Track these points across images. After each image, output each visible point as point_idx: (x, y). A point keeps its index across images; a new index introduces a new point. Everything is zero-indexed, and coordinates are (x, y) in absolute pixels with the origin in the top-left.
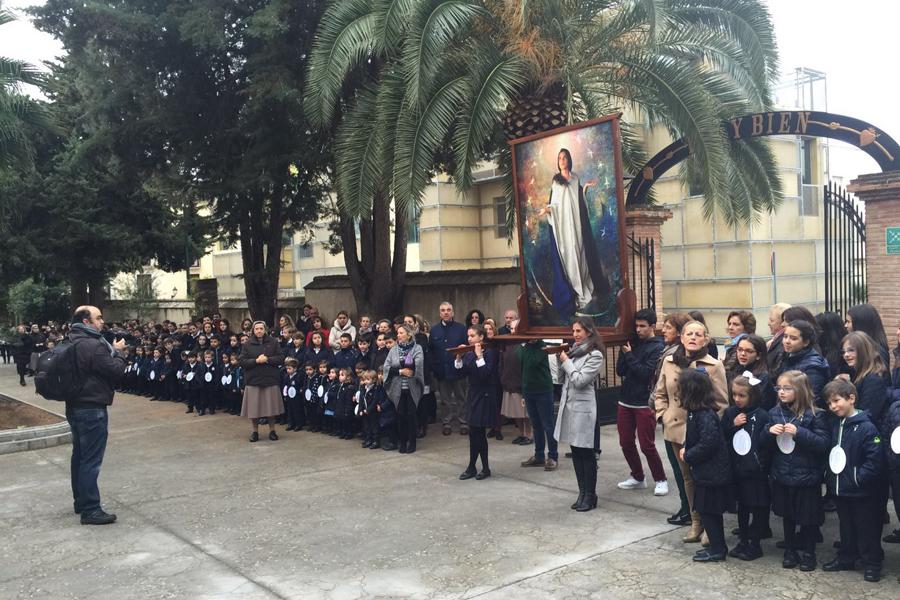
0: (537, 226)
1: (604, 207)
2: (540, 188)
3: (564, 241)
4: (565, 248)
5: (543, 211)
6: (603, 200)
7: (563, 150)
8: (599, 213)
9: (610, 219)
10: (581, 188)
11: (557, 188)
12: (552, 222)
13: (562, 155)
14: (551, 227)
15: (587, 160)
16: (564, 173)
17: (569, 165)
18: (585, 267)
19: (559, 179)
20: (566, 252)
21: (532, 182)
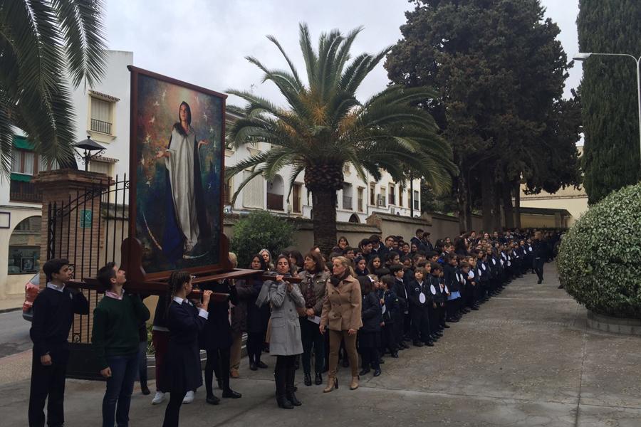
0: (153, 167)
1: (211, 165)
2: (160, 130)
3: (179, 186)
4: (179, 194)
5: (161, 153)
6: (211, 159)
7: (184, 103)
8: (208, 169)
9: (215, 176)
10: (196, 144)
11: (177, 138)
12: (169, 167)
13: (183, 107)
14: (168, 171)
15: (202, 120)
16: (183, 124)
17: (188, 120)
18: (194, 213)
19: (178, 127)
20: (179, 198)
21: (153, 120)
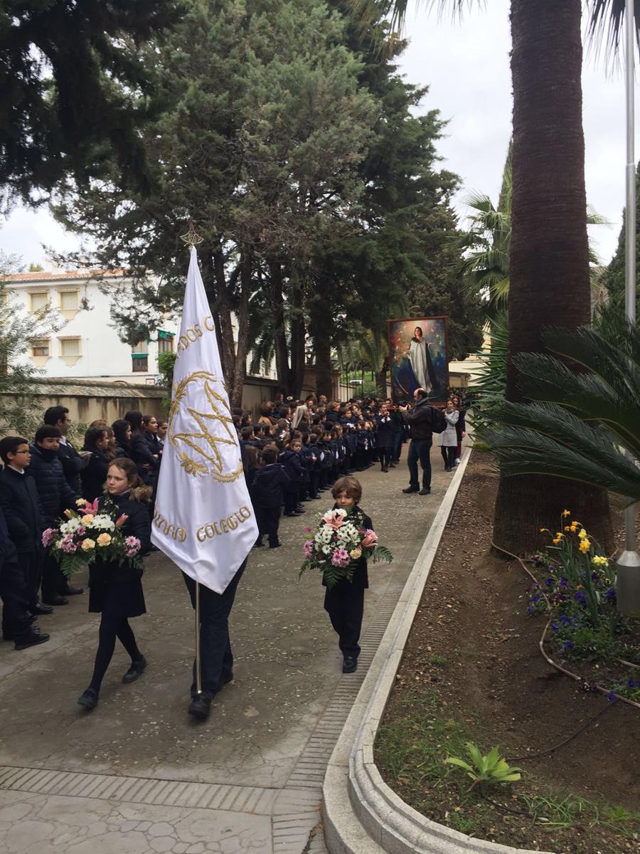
0: (401, 360)
1: (439, 353)
2: (404, 343)
3: (417, 366)
4: (417, 369)
5: (405, 353)
6: (438, 350)
7: (418, 328)
8: (436, 355)
9: (442, 359)
10: (427, 345)
11: (414, 344)
12: (410, 358)
13: (417, 330)
14: (409, 360)
15: (430, 333)
16: (418, 337)
17: (421, 334)
18: (428, 377)
19: (415, 340)
20: (418, 372)
21: (399, 339)
